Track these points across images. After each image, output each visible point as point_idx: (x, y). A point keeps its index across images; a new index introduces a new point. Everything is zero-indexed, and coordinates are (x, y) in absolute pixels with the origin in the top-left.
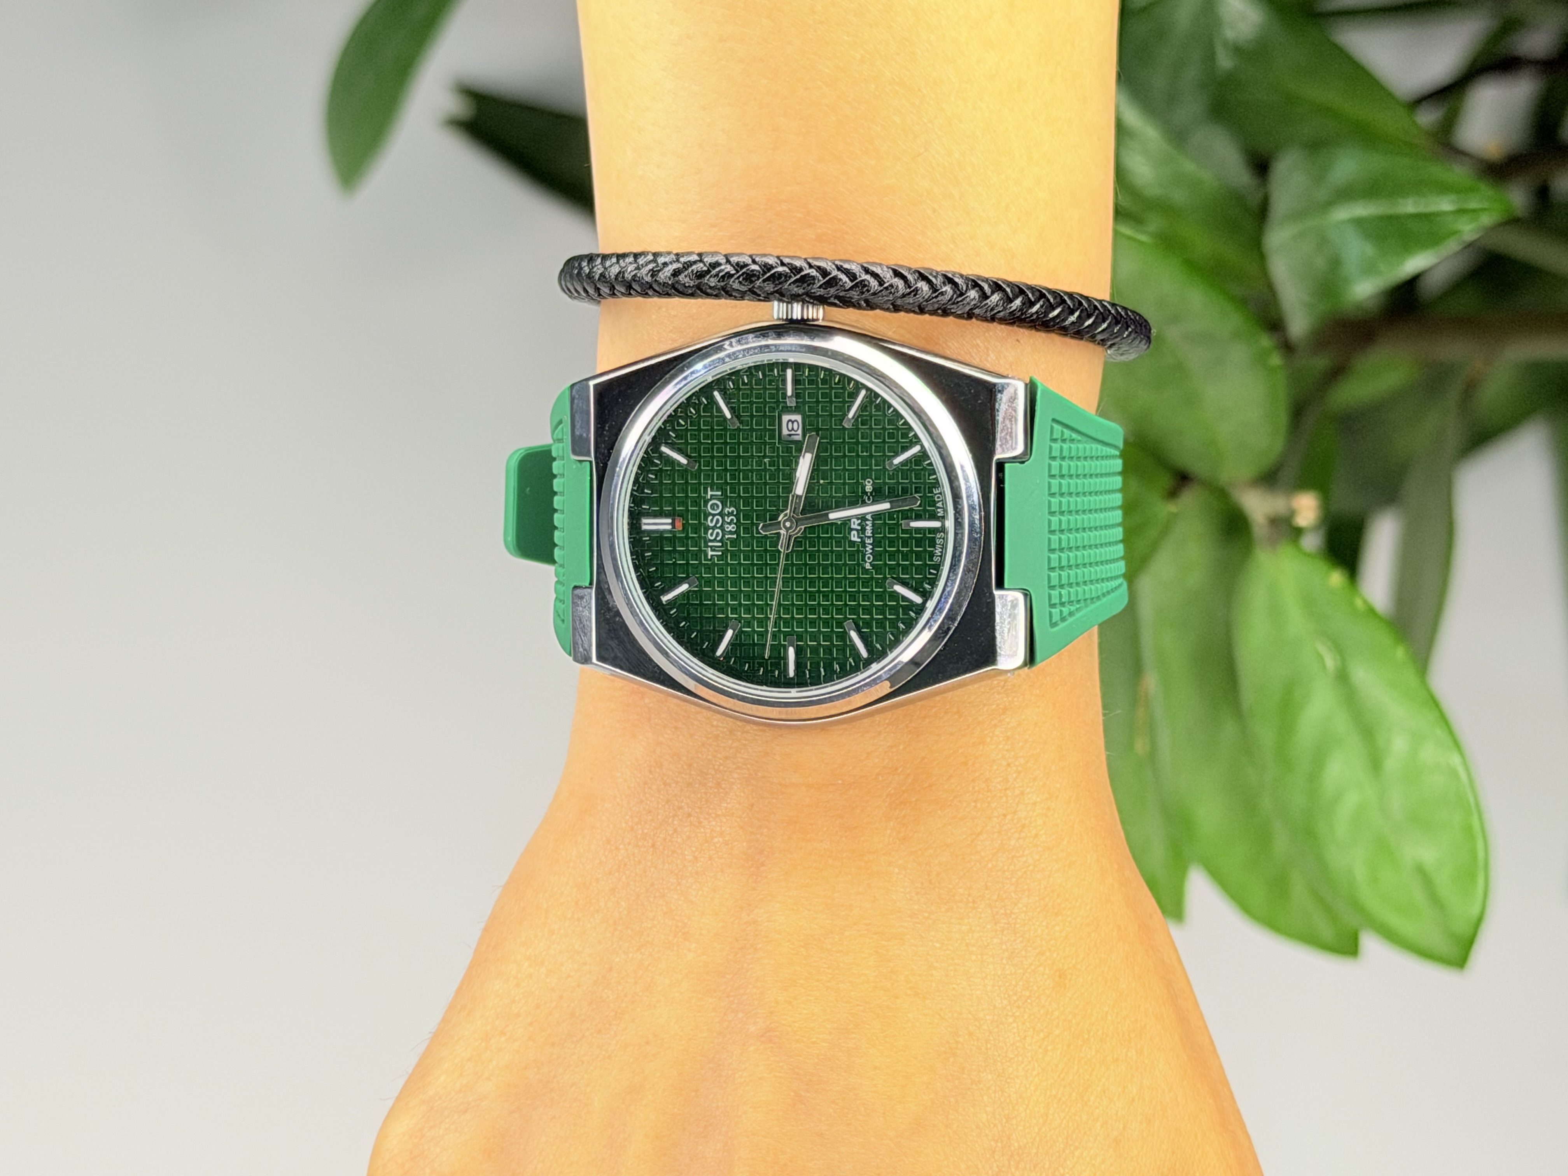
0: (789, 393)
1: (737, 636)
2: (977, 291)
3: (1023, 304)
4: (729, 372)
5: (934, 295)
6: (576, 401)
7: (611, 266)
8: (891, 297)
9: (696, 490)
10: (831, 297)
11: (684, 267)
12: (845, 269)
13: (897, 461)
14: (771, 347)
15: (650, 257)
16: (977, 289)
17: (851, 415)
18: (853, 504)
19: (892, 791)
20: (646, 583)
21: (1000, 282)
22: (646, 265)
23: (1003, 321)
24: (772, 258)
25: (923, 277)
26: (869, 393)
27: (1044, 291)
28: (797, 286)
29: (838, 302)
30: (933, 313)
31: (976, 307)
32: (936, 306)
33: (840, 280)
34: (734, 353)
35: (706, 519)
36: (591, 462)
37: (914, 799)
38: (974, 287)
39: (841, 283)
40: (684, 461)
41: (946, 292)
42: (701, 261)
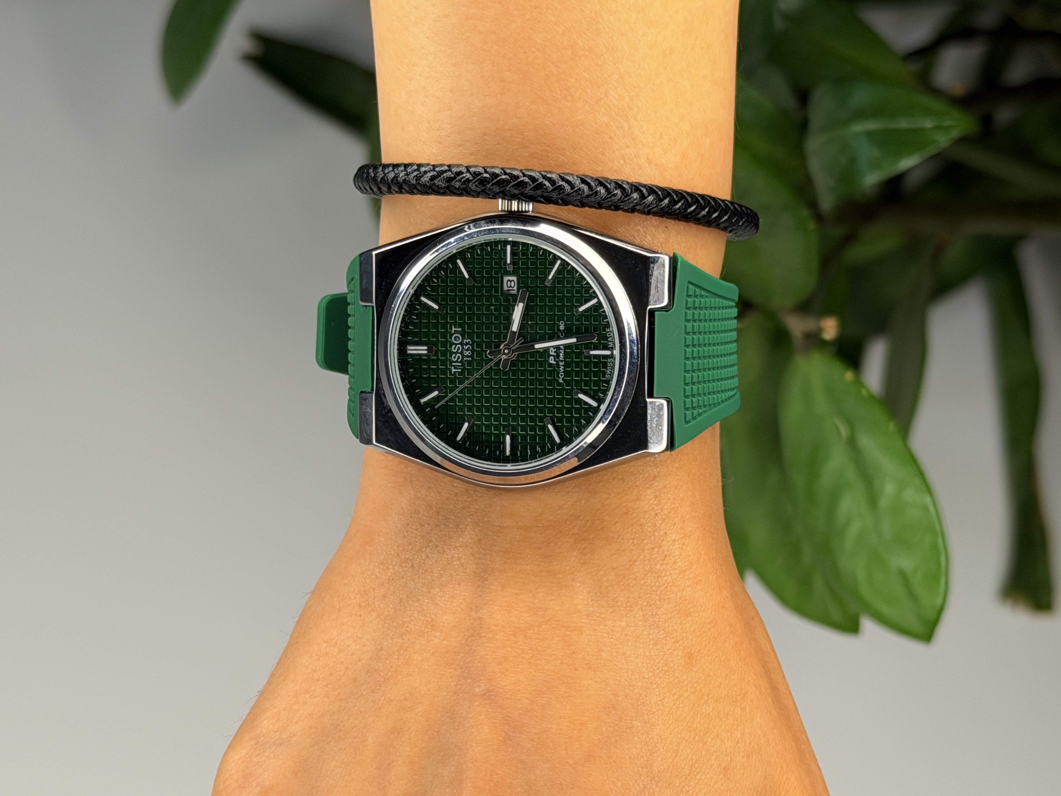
0: (509, 261)
1: (471, 427)
2: (638, 193)
3: (670, 202)
4: (467, 246)
5: (609, 196)
6: (363, 265)
7: (388, 173)
8: (579, 197)
9: (444, 326)
10: (539, 196)
11: (438, 174)
12: (549, 178)
13: (581, 309)
14: (496, 230)
15: (415, 167)
16: (638, 192)
17: (550, 277)
18: (551, 339)
19: (576, 532)
20: (409, 390)
21: (654, 188)
22: (412, 173)
23: (656, 214)
24: (498, 169)
25: (601, 184)
26: (563, 262)
27: (684, 194)
28: (515, 189)
29: (543, 200)
30: (608, 208)
31: (637, 204)
32: (610, 203)
33: (545, 185)
34: (471, 234)
35: (451, 347)
36: (373, 307)
37: (591, 537)
38: (636, 191)
39: (545, 187)
40: (436, 307)
41: (617, 194)
42: (450, 170)
